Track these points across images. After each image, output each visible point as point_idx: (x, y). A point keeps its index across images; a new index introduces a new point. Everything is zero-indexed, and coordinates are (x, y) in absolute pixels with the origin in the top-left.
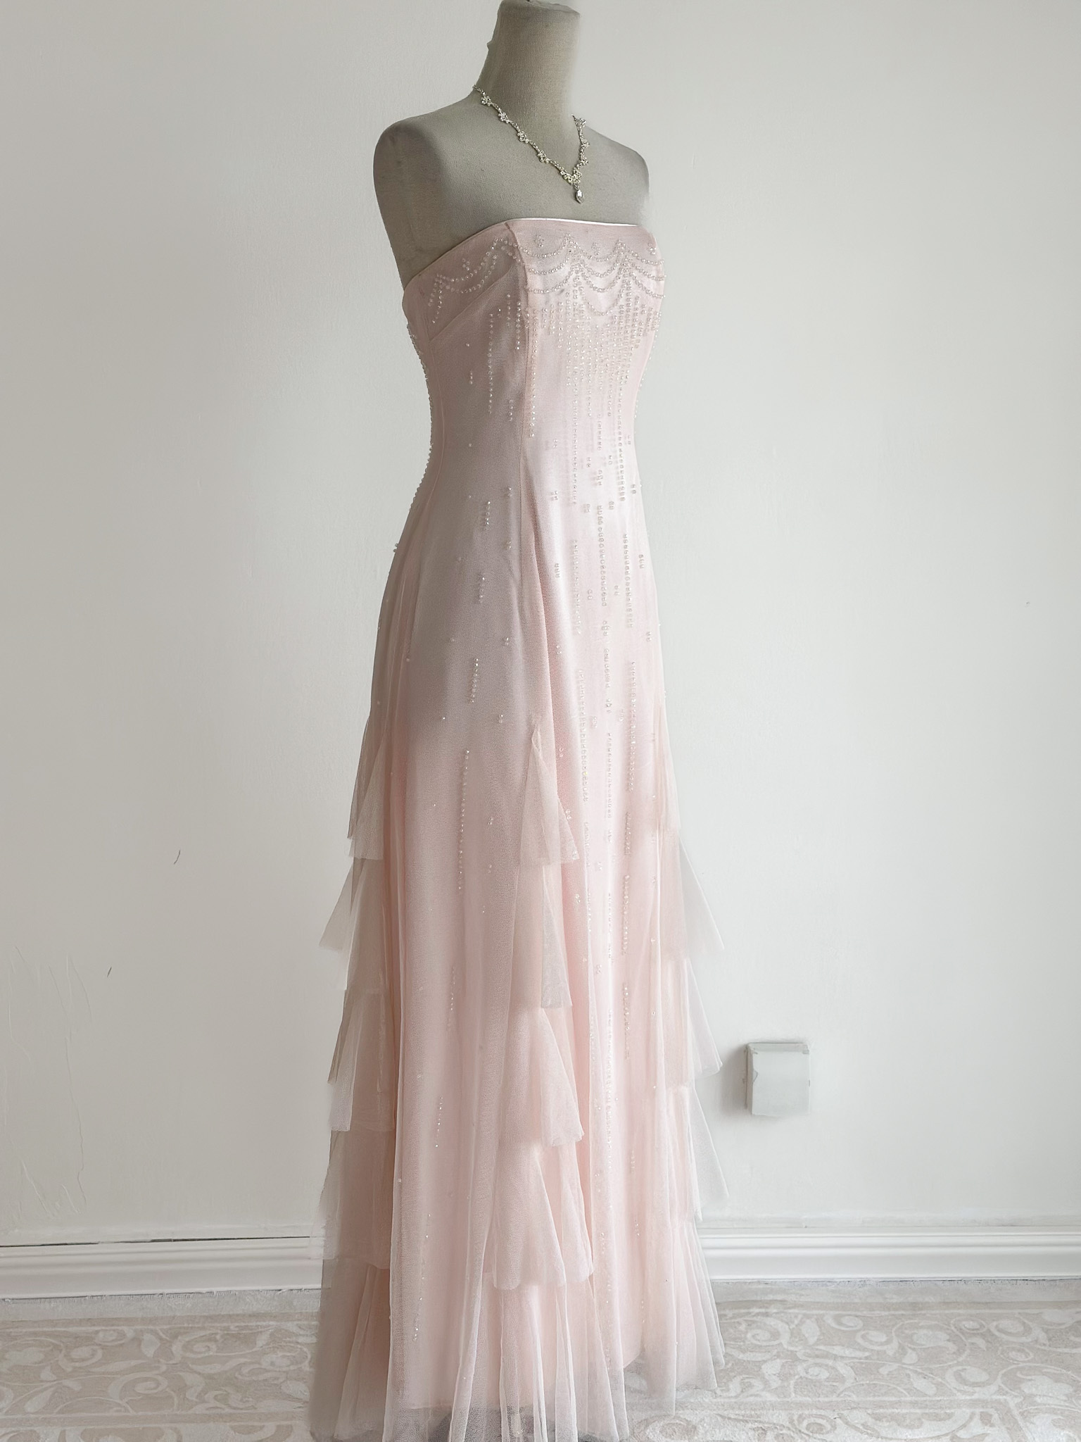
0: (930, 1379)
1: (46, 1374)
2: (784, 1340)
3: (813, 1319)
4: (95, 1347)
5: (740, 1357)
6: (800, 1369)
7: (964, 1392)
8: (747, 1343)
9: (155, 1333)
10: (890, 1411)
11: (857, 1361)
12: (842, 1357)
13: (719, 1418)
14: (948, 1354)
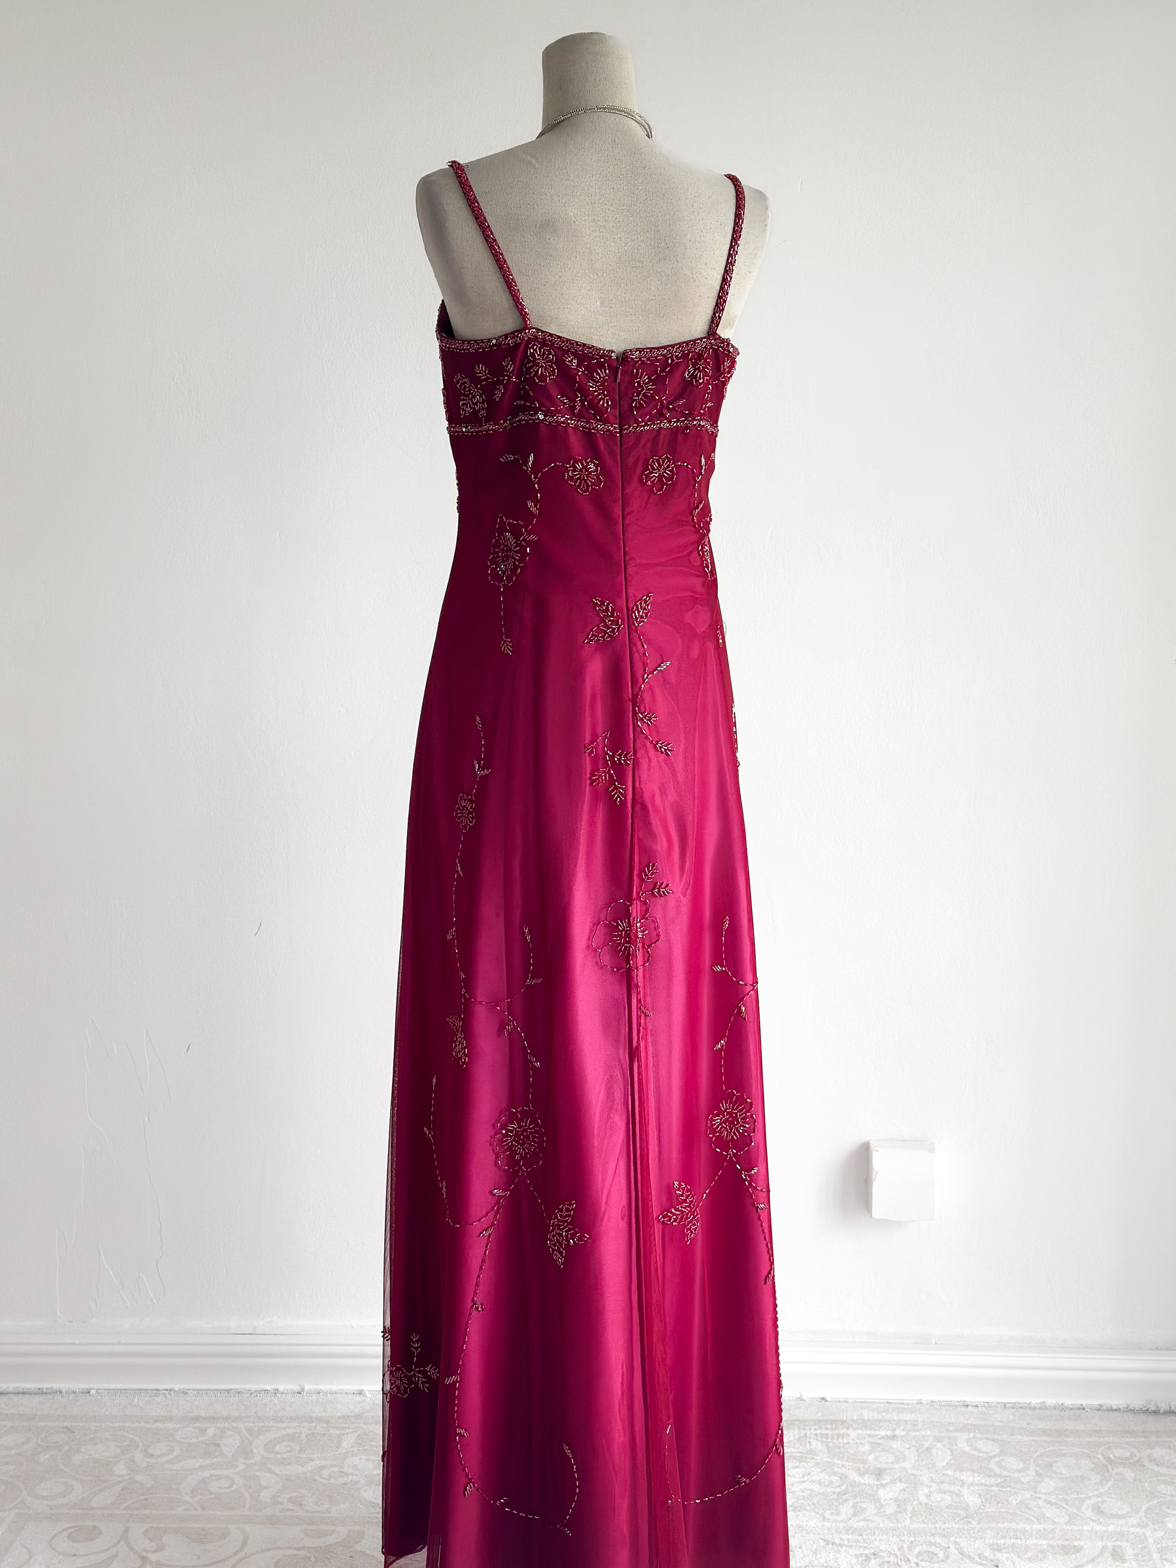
0: (1064, 1510)
1: (121, 1469)
2: (907, 1465)
3: (946, 1442)
4: (174, 1444)
5: (858, 1478)
6: (921, 1493)
7: (1100, 1523)
9: (237, 1431)
11: (987, 1488)
12: (970, 1484)
14: (1090, 1485)
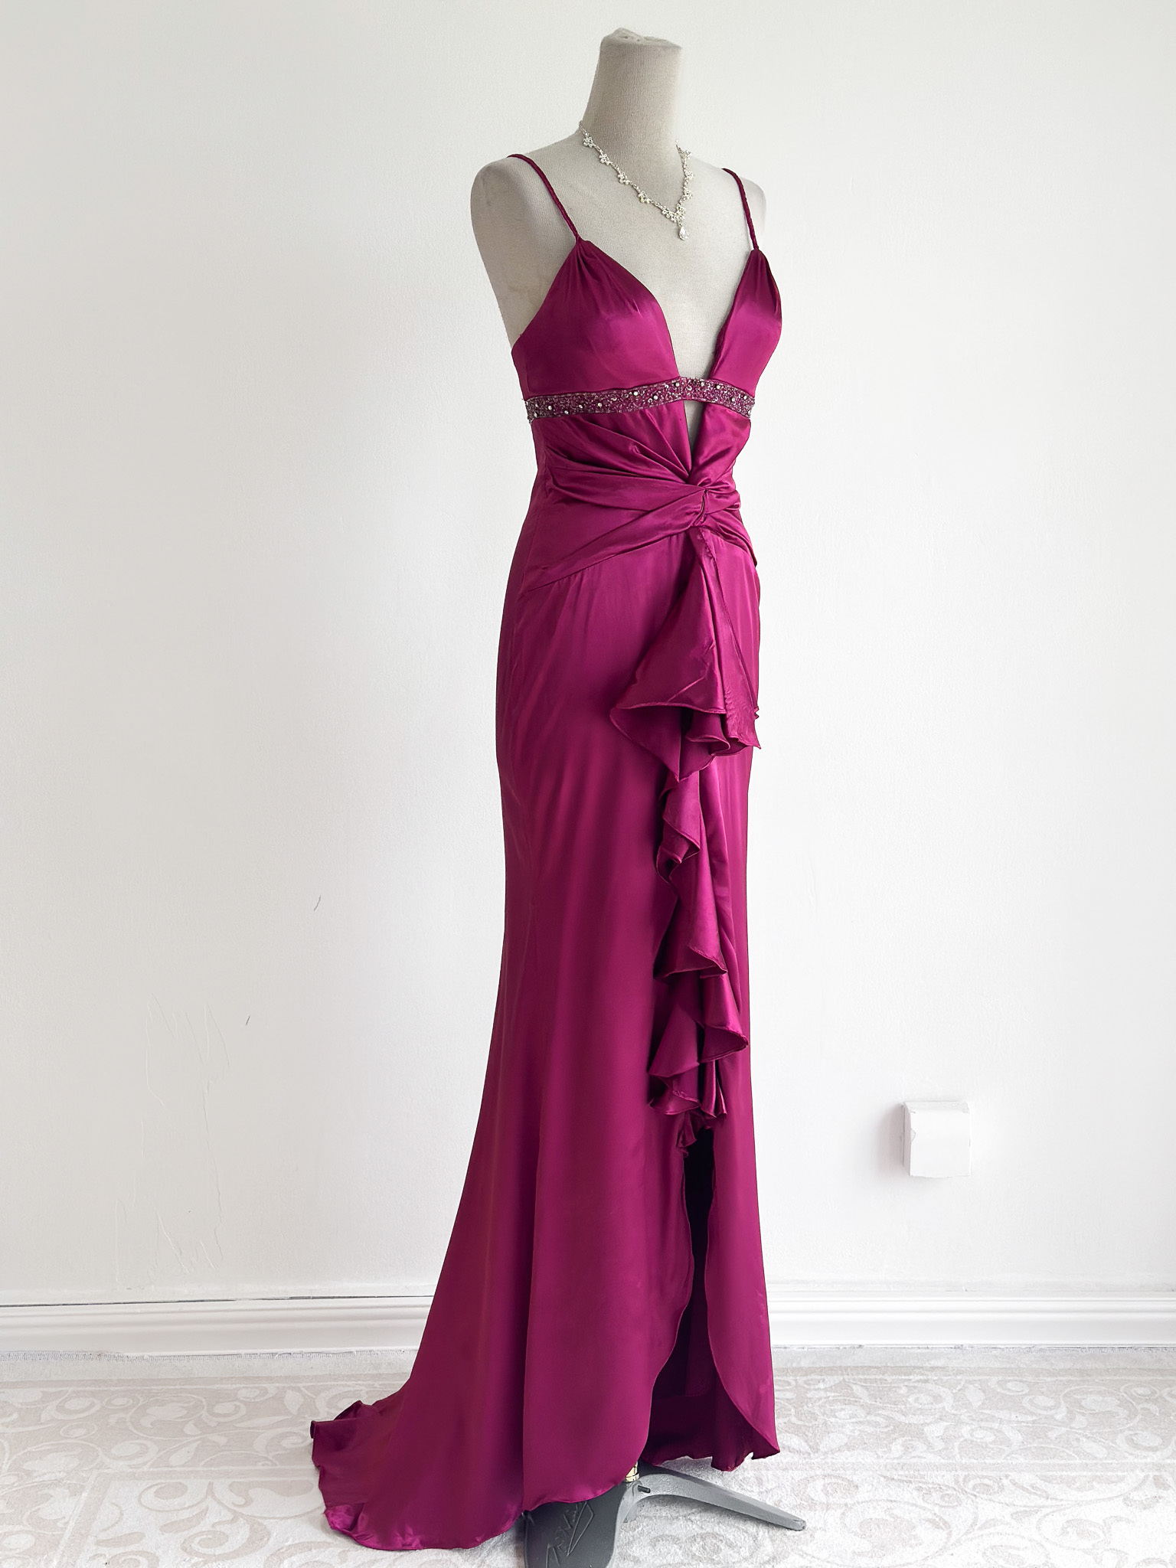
0: (1100, 1443)
1: (189, 1428)
2: (945, 1404)
3: (977, 1385)
4: (238, 1403)
5: (903, 1419)
6: (965, 1431)
7: (1137, 1457)
8: (908, 1406)
9: (299, 1390)
10: (1059, 1473)
11: (1025, 1424)
12: (1009, 1422)
13: (882, 1479)
14: (1119, 1419)
